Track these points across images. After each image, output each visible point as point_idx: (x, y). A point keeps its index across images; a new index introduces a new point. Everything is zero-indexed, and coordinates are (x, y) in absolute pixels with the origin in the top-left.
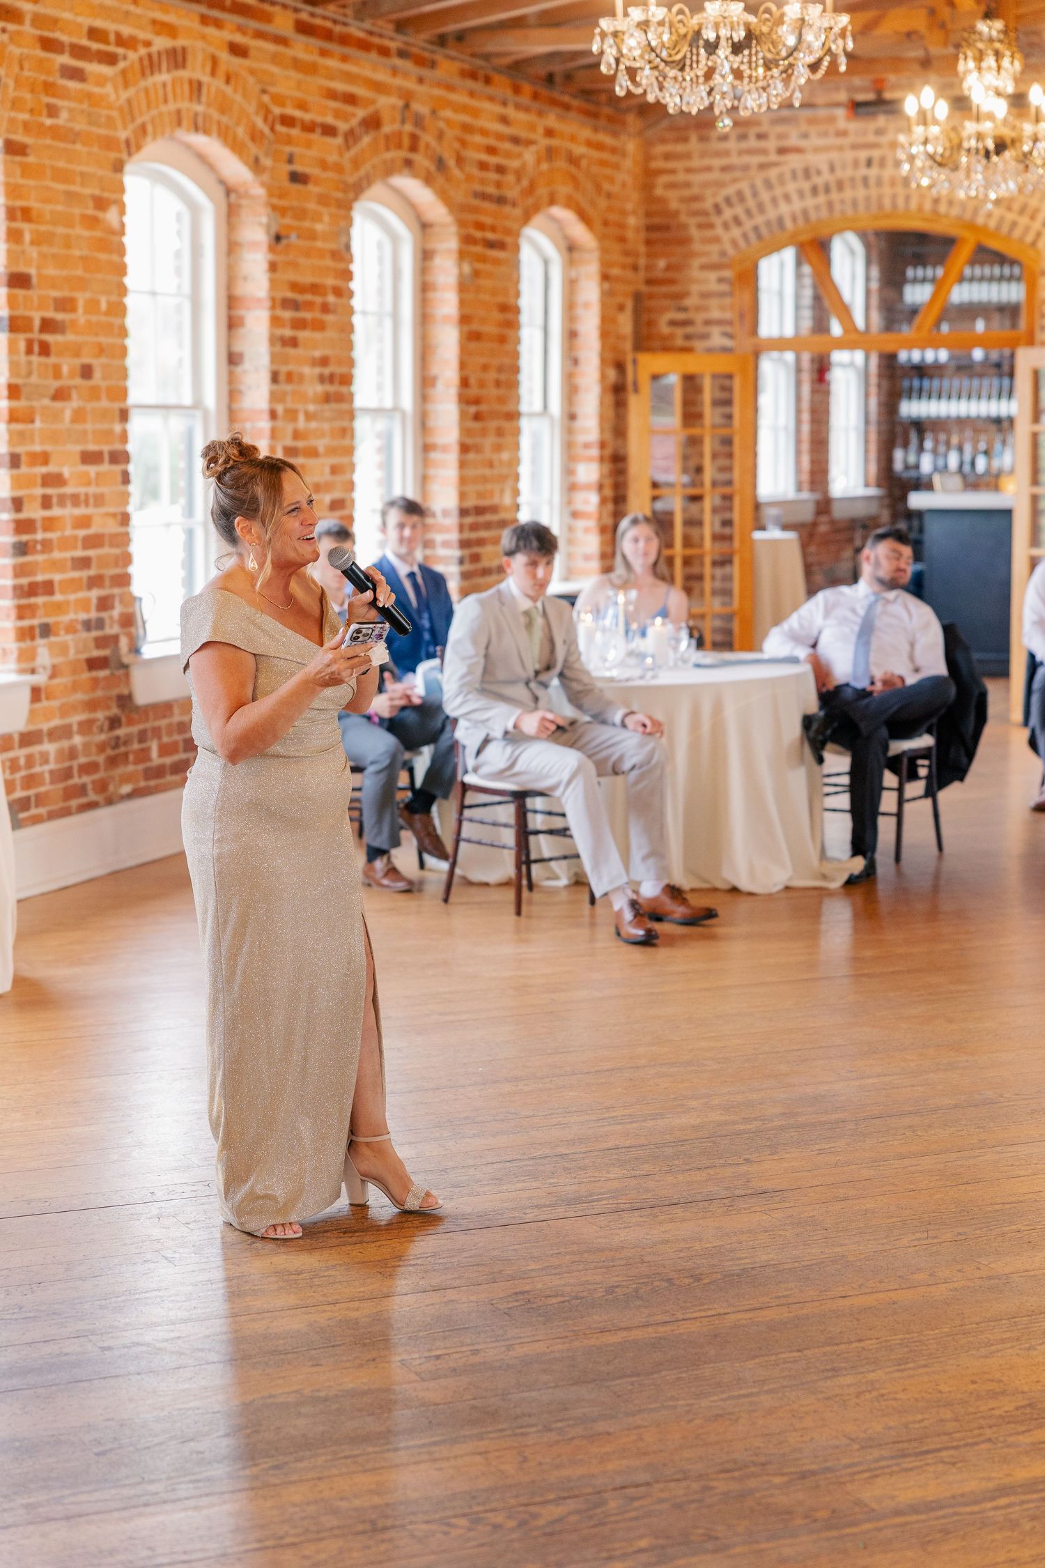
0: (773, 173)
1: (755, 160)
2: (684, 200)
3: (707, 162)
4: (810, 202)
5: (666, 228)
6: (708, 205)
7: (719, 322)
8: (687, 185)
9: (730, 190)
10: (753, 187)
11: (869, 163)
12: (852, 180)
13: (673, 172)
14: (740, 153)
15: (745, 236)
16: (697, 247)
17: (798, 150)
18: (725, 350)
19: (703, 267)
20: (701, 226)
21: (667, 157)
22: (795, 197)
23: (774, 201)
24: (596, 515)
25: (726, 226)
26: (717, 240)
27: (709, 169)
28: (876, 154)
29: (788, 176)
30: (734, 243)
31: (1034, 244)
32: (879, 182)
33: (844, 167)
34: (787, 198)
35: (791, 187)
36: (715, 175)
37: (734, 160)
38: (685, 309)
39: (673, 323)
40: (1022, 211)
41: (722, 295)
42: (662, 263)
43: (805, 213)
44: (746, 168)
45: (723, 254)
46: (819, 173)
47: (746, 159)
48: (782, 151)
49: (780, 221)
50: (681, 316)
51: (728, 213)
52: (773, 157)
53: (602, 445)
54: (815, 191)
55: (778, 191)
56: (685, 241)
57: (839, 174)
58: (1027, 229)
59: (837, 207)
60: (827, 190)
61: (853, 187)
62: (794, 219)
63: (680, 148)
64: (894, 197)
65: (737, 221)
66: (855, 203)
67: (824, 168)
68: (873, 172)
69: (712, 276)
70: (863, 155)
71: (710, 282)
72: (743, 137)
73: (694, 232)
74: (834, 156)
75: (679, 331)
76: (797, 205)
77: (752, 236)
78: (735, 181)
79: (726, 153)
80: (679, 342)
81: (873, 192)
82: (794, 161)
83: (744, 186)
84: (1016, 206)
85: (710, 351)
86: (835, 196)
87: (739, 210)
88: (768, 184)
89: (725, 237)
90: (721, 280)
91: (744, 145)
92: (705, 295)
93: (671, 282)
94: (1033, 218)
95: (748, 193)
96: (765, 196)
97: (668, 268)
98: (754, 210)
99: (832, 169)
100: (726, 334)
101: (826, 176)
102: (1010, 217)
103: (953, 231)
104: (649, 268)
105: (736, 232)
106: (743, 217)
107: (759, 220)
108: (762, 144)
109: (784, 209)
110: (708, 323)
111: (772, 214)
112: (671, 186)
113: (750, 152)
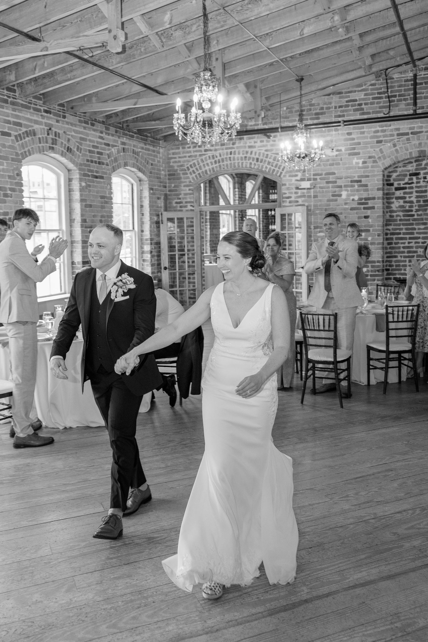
0: (203, 157)
1: (198, 154)
2: (178, 166)
3: (185, 155)
4: (214, 166)
5: (174, 175)
6: (185, 168)
7: (189, 202)
8: (179, 162)
9: (191, 163)
10: (198, 161)
11: (231, 153)
12: (226, 158)
13: (175, 158)
14: (194, 151)
15: (196, 176)
16: (183, 180)
17: (211, 150)
18: (192, 210)
19: (184, 186)
20: (183, 174)
21: (173, 154)
22: (210, 164)
23: (204, 165)
24: (150, 261)
25: (191, 174)
26: (188, 178)
27: (185, 157)
28: (233, 150)
29: (208, 158)
30: (193, 178)
31: (280, 176)
32: (234, 159)
33: (224, 155)
34: (208, 164)
35: (209, 161)
36: (187, 158)
37: (192, 154)
38: (180, 199)
39: (177, 203)
40: (276, 166)
41: (190, 194)
42: (173, 185)
43: (213, 169)
44: (196, 156)
45: (190, 182)
46: (217, 157)
47: (196, 153)
48: (206, 151)
49: (206, 171)
50: (179, 201)
51: (191, 170)
52: (204, 153)
53: (151, 239)
54: (215, 162)
55: (205, 163)
56: (180, 178)
57: (222, 157)
58: (278, 171)
59: (222, 167)
60: (219, 162)
61: (227, 161)
62: (210, 171)
63: (177, 151)
64: (239, 163)
65: (194, 172)
66: (227, 165)
67: (218, 155)
68: (232, 156)
69: (187, 188)
70: (229, 151)
71: (187, 190)
72: (195, 147)
73: (182, 176)
74: (221, 151)
75: (178, 205)
76: (211, 167)
77: (198, 176)
78: (193, 160)
79: (190, 152)
80: (179, 208)
81: (232, 162)
82: (210, 154)
83: (195, 161)
84: (274, 165)
85: (187, 210)
86: (221, 163)
87: (194, 169)
88: (202, 160)
89: (191, 177)
90: (189, 190)
91: (195, 149)
92: (186, 194)
93: (176, 190)
94: (279, 168)
95: (197, 164)
96: (201, 164)
97: (174, 187)
98: (198, 169)
99: (220, 156)
100: (191, 206)
101: (219, 158)
102: (273, 168)
103: (256, 173)
104: (170, 187)
105: (194, 175)
106: (195, 171)
107: (200, 171)
108: (200, 149)
109: (207, 168)
110: (186, 202)
111: (204, 170)
112: (175, 162)
113: (196, 151)
